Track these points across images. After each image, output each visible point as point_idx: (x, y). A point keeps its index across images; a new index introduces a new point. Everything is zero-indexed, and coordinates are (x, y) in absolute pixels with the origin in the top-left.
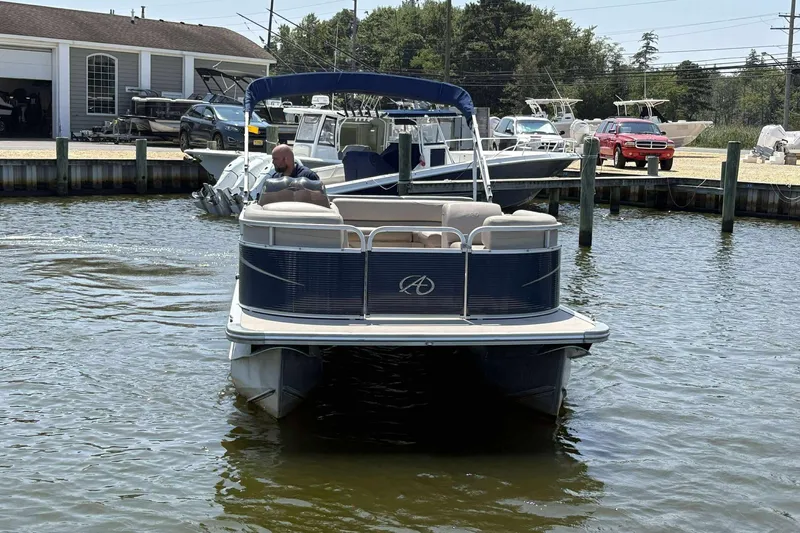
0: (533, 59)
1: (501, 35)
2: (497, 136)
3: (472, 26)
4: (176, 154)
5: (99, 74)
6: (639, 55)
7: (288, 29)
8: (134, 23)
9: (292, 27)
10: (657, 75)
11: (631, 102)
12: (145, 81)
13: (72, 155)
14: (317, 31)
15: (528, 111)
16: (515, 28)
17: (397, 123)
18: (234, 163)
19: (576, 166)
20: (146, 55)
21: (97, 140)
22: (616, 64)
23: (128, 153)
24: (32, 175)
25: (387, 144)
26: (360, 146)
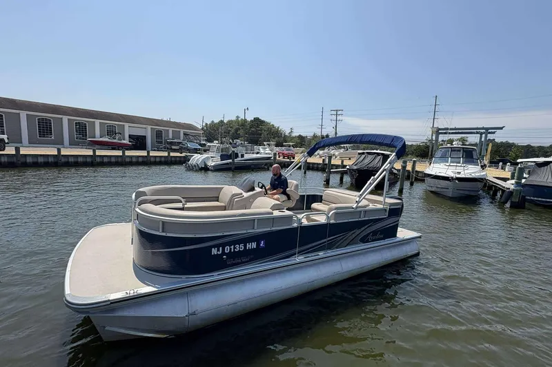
0: (266, 133)
1: (258, 127)
2: (256, 151)
3: (252, 125)
4: (178, 154)
5: (159, 134)
6: (289, 133)
8: (167, 122)
9: (208, 123)
10: (293, 138)
11: (287, 144)
12: (171, 136)
13: (151, 155)
14: (214, 124)
15: (264, 145)
16: (261, 126)
18: (194, 157)
20: (171, 130)
21: (158, 150)
22: (284, 135)
23: (166, 154)
24: (140, 160)
25: (229, 153)
26: (224, 153)
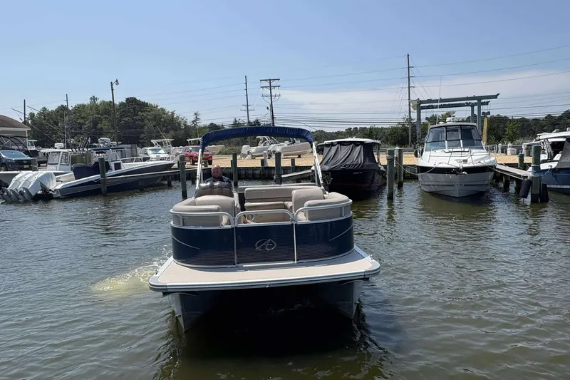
0: (151, 124)
1: (137, 115)
2: (142, 156)
3: (123, 111)
6: (193, 121)
7: (34, 114)
9: (36, 113)
10: (201, 129)
11: (194, 139)
14: (48, 114)
15: (152, 145)
16: (142, 112)
17: (97, 153)
18: (17, 177)
19: (176, 166)
22: (185, 125)
25: (93, 163)
26: (79, 164)
